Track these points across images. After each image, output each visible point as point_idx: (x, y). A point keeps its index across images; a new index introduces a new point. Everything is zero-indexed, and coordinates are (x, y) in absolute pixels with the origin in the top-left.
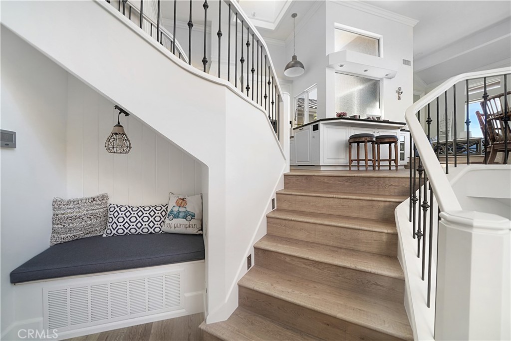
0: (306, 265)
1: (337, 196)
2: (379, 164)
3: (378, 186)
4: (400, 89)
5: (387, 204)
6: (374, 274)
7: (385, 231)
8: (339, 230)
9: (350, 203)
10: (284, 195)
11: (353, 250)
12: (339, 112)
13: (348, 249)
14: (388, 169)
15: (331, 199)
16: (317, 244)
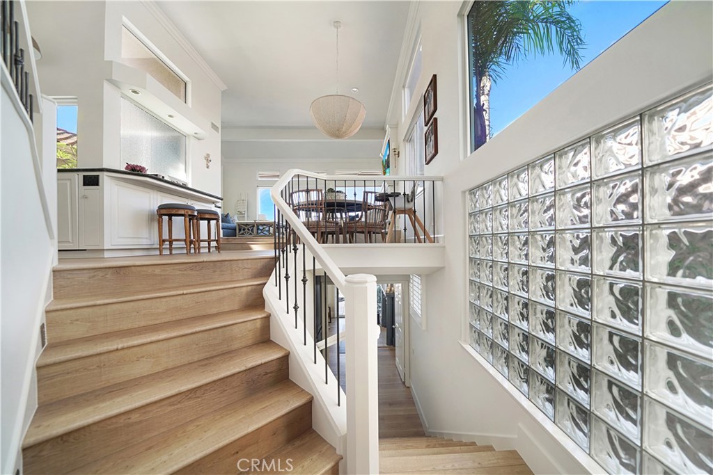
0: (174, 405)
1: (189, 291)
2: (199, 245)
3: (232, 271)
4: (208, 155)
5: (249, 288)
6: (265, 363)
7: (260, 316)
8: (206, 335)
9: (207, 297)
10: (71, 312)
11: (226, 353)
12: (132, 163)
13: (220, 355)
14: (207, 251)
15: (179, 298)
16: (173, 369)
